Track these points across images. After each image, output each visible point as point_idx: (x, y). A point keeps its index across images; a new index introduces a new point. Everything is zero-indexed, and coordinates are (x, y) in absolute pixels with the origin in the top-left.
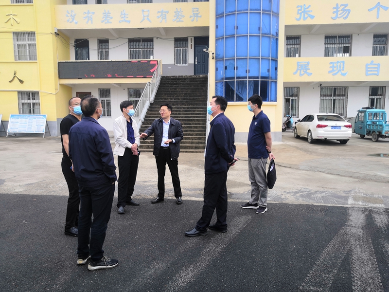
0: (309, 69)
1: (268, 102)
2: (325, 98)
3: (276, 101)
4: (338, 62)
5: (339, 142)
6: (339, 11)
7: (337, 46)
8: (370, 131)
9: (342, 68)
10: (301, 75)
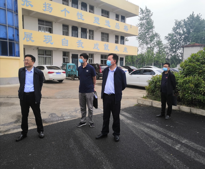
0: (32, 38)
1: (15, 57)
2: (40, 56)
3: (19, 56)
4: (48, 36)
5: (58, 81)
6: (47, 7)
7: (45, 26)
8: (70, 75)
9: (50, 40)
10: (27, 41)
